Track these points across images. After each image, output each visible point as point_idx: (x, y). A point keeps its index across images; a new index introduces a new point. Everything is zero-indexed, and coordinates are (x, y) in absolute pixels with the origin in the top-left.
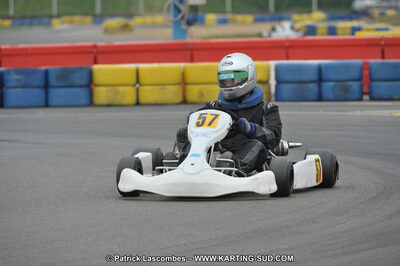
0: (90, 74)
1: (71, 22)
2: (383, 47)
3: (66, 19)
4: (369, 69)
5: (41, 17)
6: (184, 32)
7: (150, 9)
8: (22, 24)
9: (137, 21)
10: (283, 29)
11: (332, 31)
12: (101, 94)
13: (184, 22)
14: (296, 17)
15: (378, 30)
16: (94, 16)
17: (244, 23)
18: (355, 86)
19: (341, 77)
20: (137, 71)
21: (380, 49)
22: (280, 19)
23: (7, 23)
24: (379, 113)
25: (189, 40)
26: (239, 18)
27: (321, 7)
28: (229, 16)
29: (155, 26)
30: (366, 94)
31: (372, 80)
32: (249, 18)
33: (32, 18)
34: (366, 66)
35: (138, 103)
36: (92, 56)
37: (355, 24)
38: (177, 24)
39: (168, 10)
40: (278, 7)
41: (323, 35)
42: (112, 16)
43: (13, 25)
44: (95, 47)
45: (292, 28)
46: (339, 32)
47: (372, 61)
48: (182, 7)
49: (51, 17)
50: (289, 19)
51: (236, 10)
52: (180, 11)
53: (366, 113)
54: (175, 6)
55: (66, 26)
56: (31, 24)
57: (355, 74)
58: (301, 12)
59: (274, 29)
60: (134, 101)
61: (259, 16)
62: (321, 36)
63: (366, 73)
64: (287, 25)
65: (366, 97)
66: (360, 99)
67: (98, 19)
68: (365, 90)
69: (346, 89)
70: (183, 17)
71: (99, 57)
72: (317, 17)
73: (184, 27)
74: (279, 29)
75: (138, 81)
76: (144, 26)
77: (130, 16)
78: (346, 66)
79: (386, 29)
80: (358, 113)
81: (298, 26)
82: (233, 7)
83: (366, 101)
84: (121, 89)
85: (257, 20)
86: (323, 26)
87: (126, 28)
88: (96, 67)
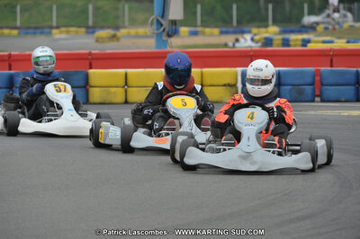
0: (87, 77)
1: (68, 32)
2: (332, 57)
3: (63, 29)
4: (320, 76)
5: (44, 28)
6: (165, 43)
7: (133, 23)
8: (27, 33)
9: (123, 32)
10: (246, 40)
11: (286, 43)
12: (96, 94)
13: (164, 34)
14: (255, 30)
15: (324, 42)
16: (88, 27)
17: (212, 35)
18: (308, 89)
19: (297, 82)
20: (126, 74)
21: (329, 58)
22: (243, 32)
23: (15, 32)
24: (330, 112)
25: (169, 49)
26: (208, 30)
27: (275, 22)
28: (199, 29)
29: (137, 36)
30: (317, 96)
31: (322, 85)
32: (216, 31)
33: (36, 28)
34: (318, 73)
35: (126, 102)
36: (87, 62)
37: (305, 36)
38: (159, 36)
39: (152, 24)
40: (239, 22)
41: (278, 46)
42: (102, 28)
43: (19, 34)
44: (90, 54)
45: (252, 39)
46: (291, 43)
47: (323, 69)
48: (163, 22)
49: (51, 28)
50: (250, 32)
51: (204, 24)
52: (162, 25)
53: (319, 112)
54: (158, 20)
55: (63, 36)
56: (35, 33)
57: (309, 80)
58: (259, 27)
59: (237, 40)
60: (123, 100)
61: (224, 29)
62: (276, 47)
63: (318, 78)
64: (248, 37)
65: (317, 99)
66: (313, 101)
67: (91, 30)
68: (317, 93)
69: (301, 92)
70: (164, 30)
71: (94, 63)
72: (272, 31)
73: (164, 38)
74: (242, 40)
75: (126, 84)
76: (129, 36)
77: (117, 28)
78: (302, 72)
79: (332, 42)
80: (312, 112)
81: (257, 38)
82: (202, 21)
83: (317, 102)
84: (113, 90)
85: (222, 33)
86: (278, 38)
87: (114, 37)
88: (91, 71)
